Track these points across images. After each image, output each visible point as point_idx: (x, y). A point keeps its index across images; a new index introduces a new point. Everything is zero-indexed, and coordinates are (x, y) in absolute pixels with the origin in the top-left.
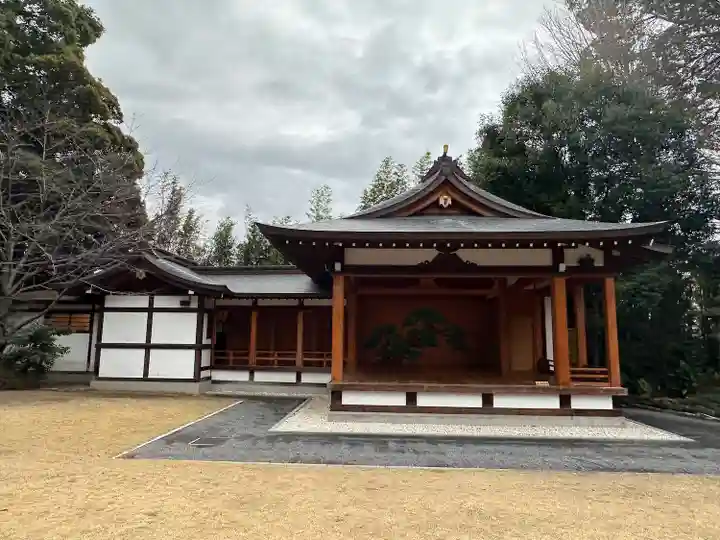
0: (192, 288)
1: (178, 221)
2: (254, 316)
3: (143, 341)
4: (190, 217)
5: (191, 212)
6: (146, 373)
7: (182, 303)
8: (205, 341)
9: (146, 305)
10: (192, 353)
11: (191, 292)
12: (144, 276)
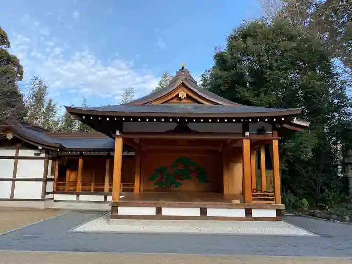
0: (41, 145)
1: (43, 105)
2: (81, 161)
3: (11, 177)
4: (50, 104)
5: (51, 101)
6: (12, 196)
7: (35, 154)
8: (50, 177)
9: (14, 155)
10: (41, 183)
11: (40, 147)
12: (12, 137)
